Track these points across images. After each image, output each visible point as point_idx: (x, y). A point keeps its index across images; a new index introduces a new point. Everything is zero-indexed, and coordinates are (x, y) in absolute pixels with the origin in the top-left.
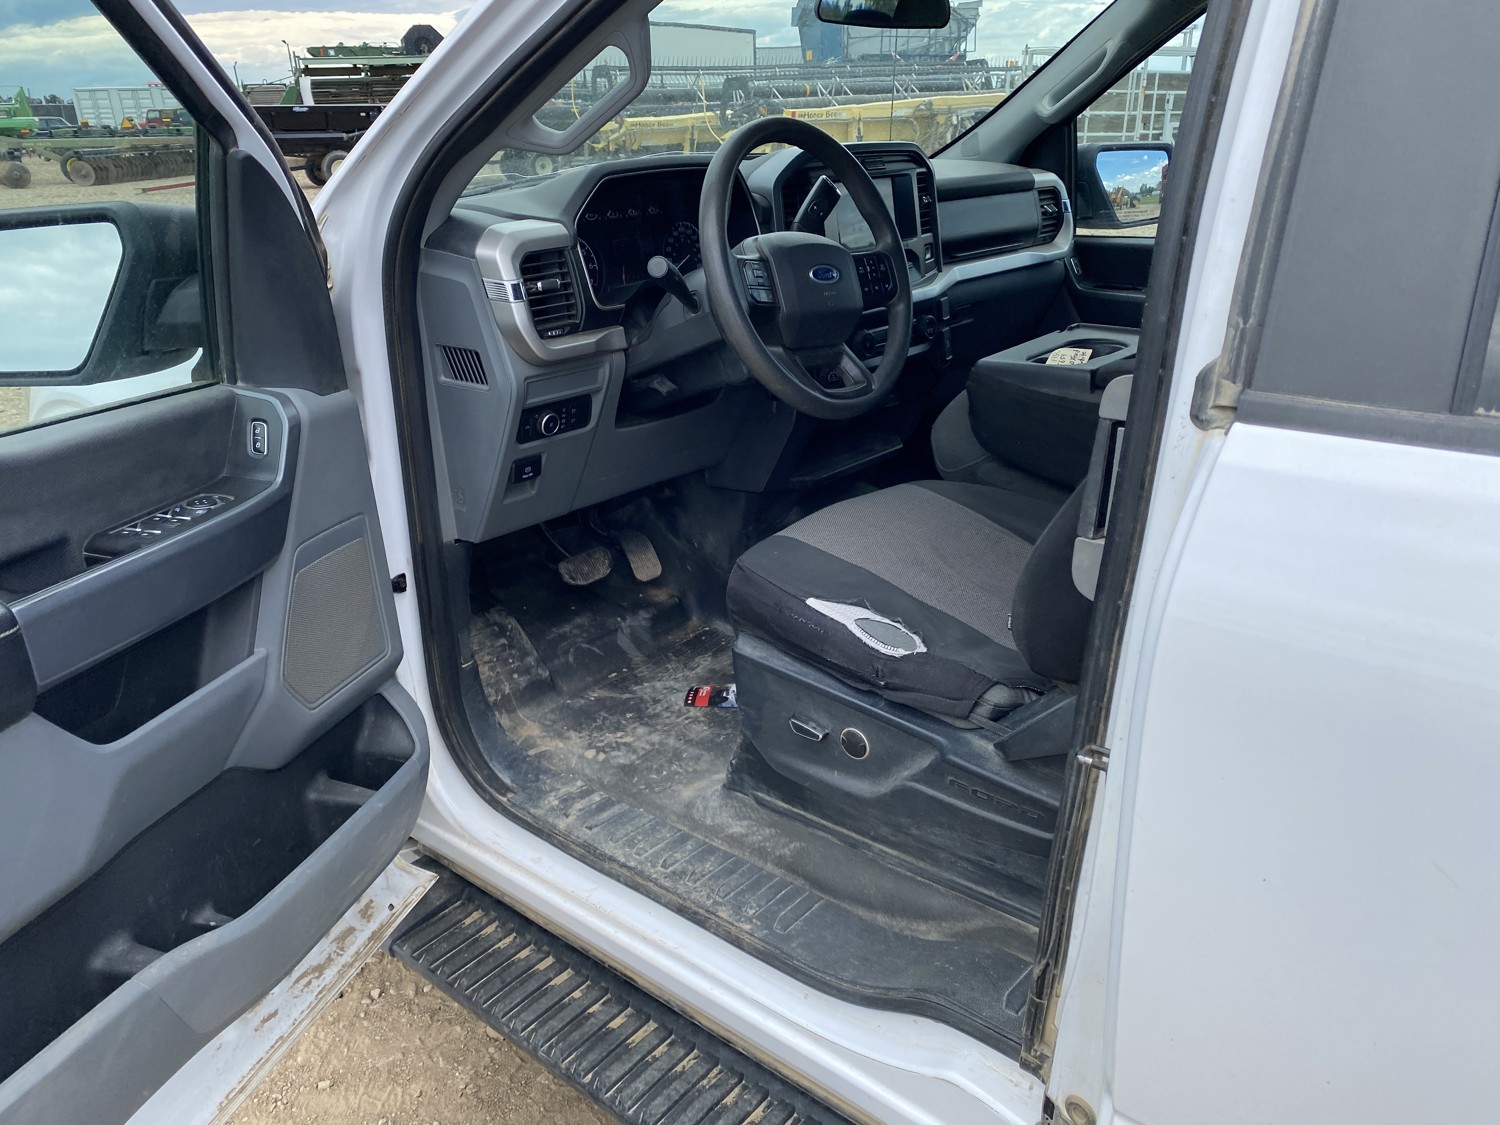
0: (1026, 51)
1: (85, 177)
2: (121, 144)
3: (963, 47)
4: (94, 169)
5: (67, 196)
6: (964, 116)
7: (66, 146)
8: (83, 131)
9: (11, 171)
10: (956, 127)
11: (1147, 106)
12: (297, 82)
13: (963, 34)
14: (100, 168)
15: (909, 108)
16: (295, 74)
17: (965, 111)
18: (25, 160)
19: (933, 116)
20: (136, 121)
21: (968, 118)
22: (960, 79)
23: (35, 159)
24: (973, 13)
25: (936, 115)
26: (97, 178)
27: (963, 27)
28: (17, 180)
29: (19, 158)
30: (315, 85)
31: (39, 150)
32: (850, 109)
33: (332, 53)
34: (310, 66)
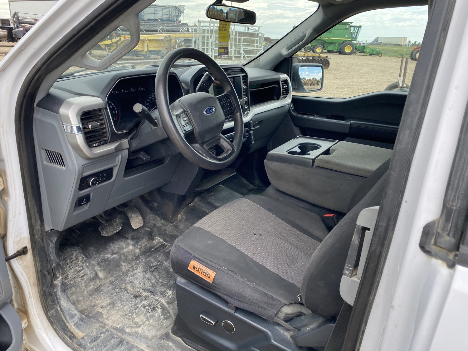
0: (199, 21)
3: (180, 19)
6: (181, 40)
10: (178, 44)
11: (235, 41)
13: (180, 15)
15: (163, 37)
17: (181, 39)
19: (171, 40)
21: (182, 41)
22: (179, 29)
24: (183, 8)
25: (172, 39)
27: (180, 12)
32: (144, 36)
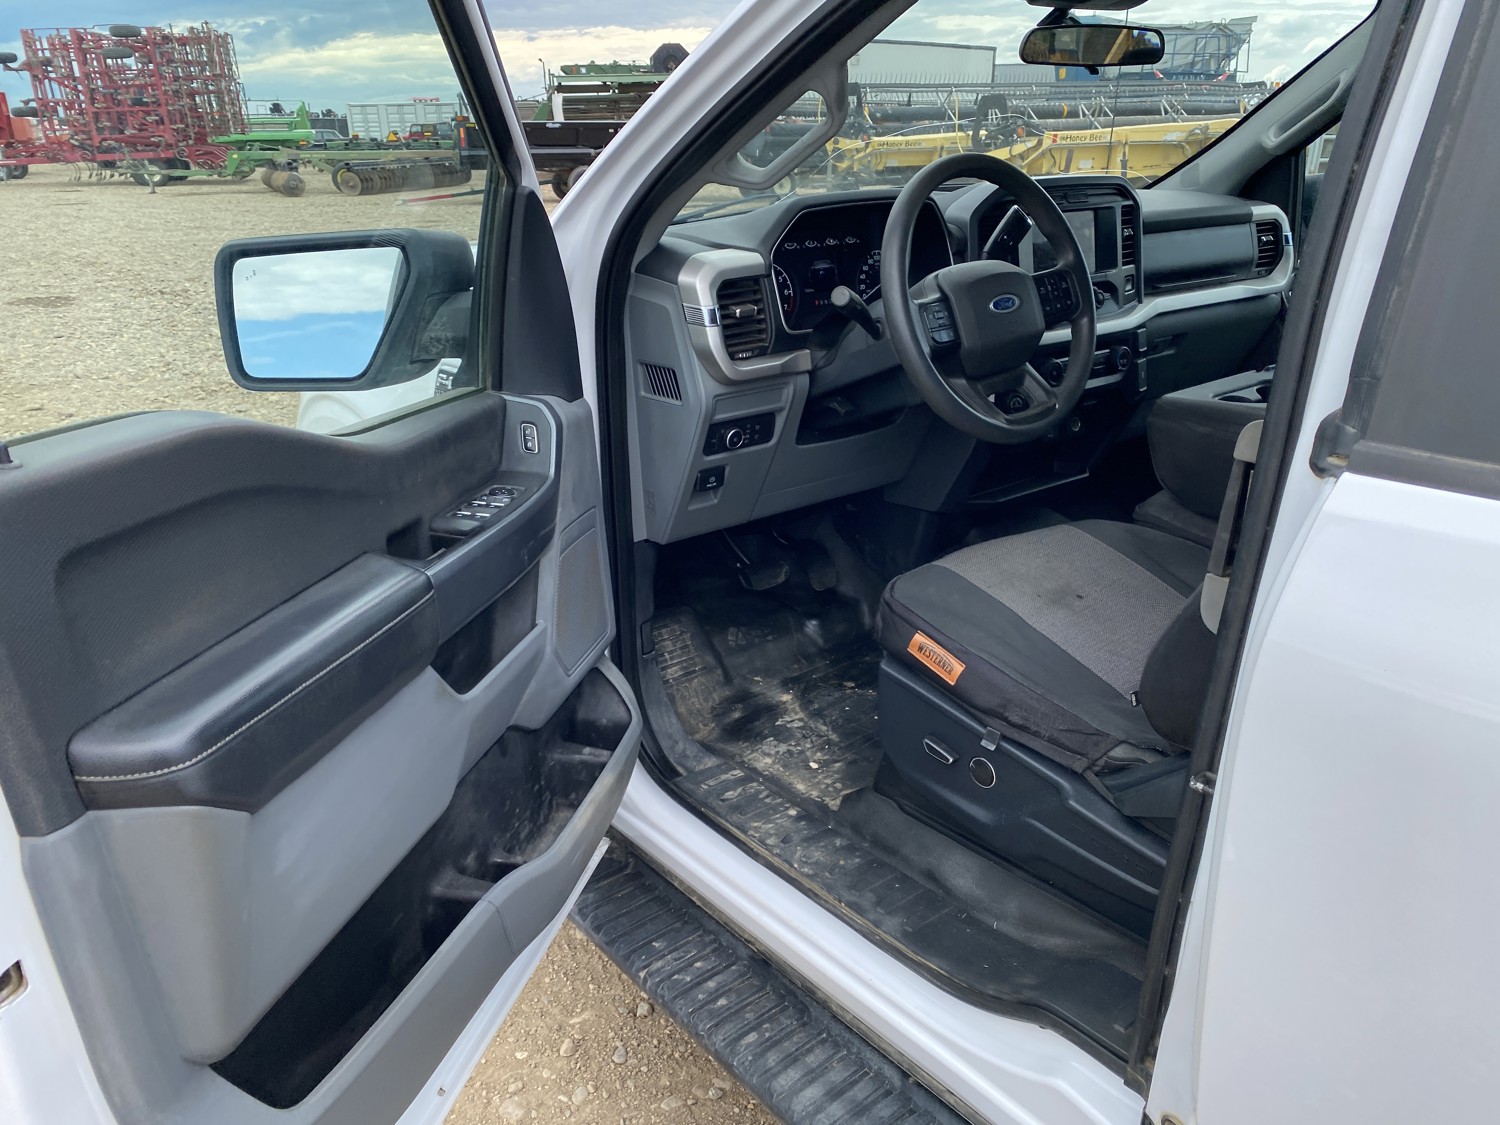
1: (352, 187)
2: (386, 157)
3: (1232, 68)
4: (361, 180)
5: (336, 205)
7: (338, 158)
8: (354, 143)
9: (288, 181)
12: (550, 99)
13: (1233, 50)
14: (366, 179)
15: (1181, 131)
16: (548, 92)
18: (301, 169)
20: (401, 135)
22: (1233, 102)
23: (310, 168)
24: (1246, 28)
26: (362, 189)
27: (1234, 43)
28: (293, 188)
29: (296, 169)
30: (566, 101)
31: (315, 161)
33: (584, 70)
34: (563, 84)
